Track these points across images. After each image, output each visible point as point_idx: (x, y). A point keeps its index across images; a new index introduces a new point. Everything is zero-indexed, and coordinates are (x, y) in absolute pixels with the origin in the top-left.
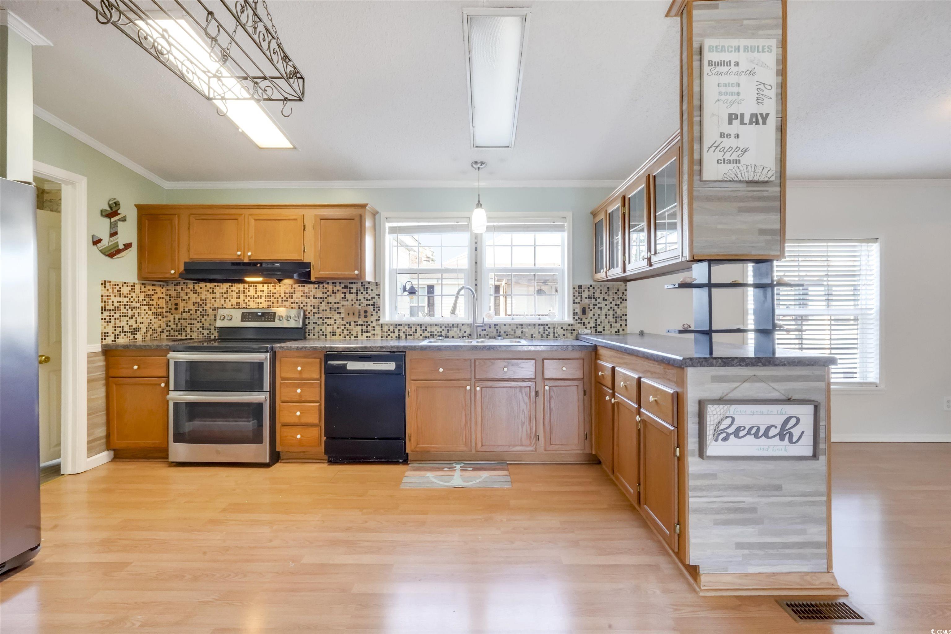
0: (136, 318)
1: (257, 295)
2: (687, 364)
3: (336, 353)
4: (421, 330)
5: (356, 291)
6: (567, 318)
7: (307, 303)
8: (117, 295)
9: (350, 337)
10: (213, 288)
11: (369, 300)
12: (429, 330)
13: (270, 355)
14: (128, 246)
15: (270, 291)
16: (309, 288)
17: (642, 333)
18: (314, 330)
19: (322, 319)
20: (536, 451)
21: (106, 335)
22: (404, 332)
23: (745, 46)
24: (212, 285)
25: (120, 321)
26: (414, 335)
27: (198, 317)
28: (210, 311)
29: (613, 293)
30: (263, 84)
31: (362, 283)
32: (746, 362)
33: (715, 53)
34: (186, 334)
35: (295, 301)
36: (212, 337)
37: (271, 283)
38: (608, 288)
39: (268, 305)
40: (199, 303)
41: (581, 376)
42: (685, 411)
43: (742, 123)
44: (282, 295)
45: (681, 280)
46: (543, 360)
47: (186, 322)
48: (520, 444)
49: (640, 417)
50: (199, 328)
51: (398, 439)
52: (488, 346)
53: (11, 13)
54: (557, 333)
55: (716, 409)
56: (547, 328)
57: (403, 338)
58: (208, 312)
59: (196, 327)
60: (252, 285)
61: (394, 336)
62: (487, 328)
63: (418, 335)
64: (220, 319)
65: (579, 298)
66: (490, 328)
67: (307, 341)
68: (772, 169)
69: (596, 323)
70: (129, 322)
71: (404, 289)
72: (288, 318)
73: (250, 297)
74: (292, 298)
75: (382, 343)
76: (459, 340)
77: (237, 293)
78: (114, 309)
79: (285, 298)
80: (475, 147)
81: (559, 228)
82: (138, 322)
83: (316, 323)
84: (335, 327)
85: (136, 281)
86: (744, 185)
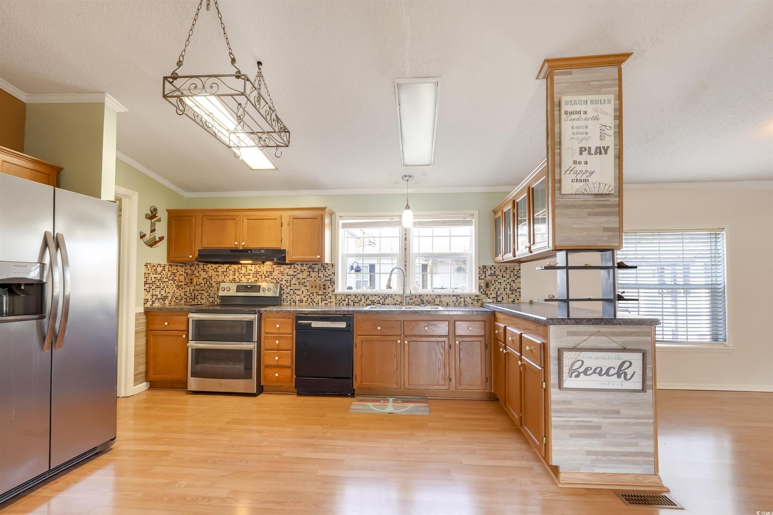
0: (165, 289)
1: (247, 273)
2: (549, 323)
3: (303, 315)
4: (364, 299)
5: (317, 270)
6: (474, 290)
7: (282, 279)
8: (154, 273)
9: (313, 304)
10: (217, 268)
11: (327, 277)
12: (370, 299)
13: (258, 316)
14: (161, 239)
15: (257, 270)
16: (284, 268)
17: (531, 302)
18: (287, 299)
19: (293, 291)
20: (449, 389)
21: (147, 300)
22: (352, 301)
23: (591, 100)
24: (216, 266)
25: (156, 291)
26: (359, 303)
27: (206, 289)
28: (214, 284)
29: (510, 271)
30: (264, 136)
31: (322, 264)
32: (592, 322)
33: (569, 106)
34: (198, 301)
35: (273, 277)
36: (216, 303)
37: (257, 264)
38: (506, 268)
39: (255, 280)
40: (207, 278)
41: (483, 334)
42: (549, 356)
43: (590, 153)
44: (265, 273)
45: (548, 264)
46: (455, 321)
47: (198, 292)
48: (437, 384)
49: (521, 362)
50: (207, 296)
51: (348, 378)
52: (414, 310)
53: (108, 95)
54: (467, 302)
55: (570, 355)
56: (459, 298)
57: (351, 305)
58: (213, 285)
59: (204, 296)
60: (244, 265)
61: (345, 303)
62: (413, 297)
63: (363, 302)
64: (222, 290)
65: (484, 275)
66: (416, 297)
67: (282, 306)
68: (612, 185)
69: (497, 294)
70: (161, 292)
71: (352, 268)
72: (269, 290)
73: (242, 275)
74: (272, 275)
75: (336, 308)
76: (393, 306)
77: (233, 272)
78: (152, 283)
79: (267, 275)
80: (404, 165)
81: (468, 223)
82: (167, 292)
83: (289, 293)
84: (302, 297)
85: (166, 263)
86: (593, 196)
